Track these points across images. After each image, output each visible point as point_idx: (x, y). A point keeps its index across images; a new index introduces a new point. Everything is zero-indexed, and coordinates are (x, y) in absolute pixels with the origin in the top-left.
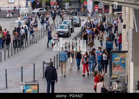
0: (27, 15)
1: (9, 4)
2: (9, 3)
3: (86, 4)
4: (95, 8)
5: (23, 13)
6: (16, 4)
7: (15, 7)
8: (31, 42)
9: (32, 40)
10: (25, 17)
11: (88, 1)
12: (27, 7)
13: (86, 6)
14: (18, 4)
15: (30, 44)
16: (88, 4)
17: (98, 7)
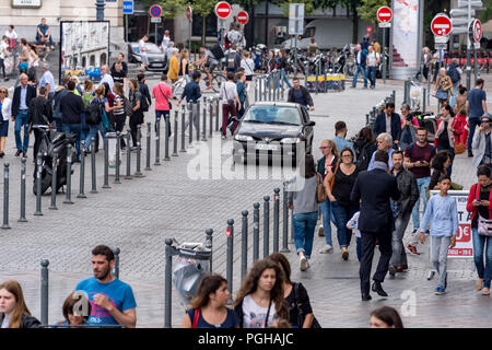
0: (98, 60)
1: (15, 12)
2: (13, 7)
3: (387, 19)
4: (436, 30)
5: (78, 51)
6: (50, 14)
7: (43, 28)
8: (112, 171)
9: (118, 162)
10: (88, 66)
11: (397, 5)
12: (100, 19)
13: (388, 29)
14: (58, 14)
15: (106, 183)
16: (396, 18)
17: (448, 22)
